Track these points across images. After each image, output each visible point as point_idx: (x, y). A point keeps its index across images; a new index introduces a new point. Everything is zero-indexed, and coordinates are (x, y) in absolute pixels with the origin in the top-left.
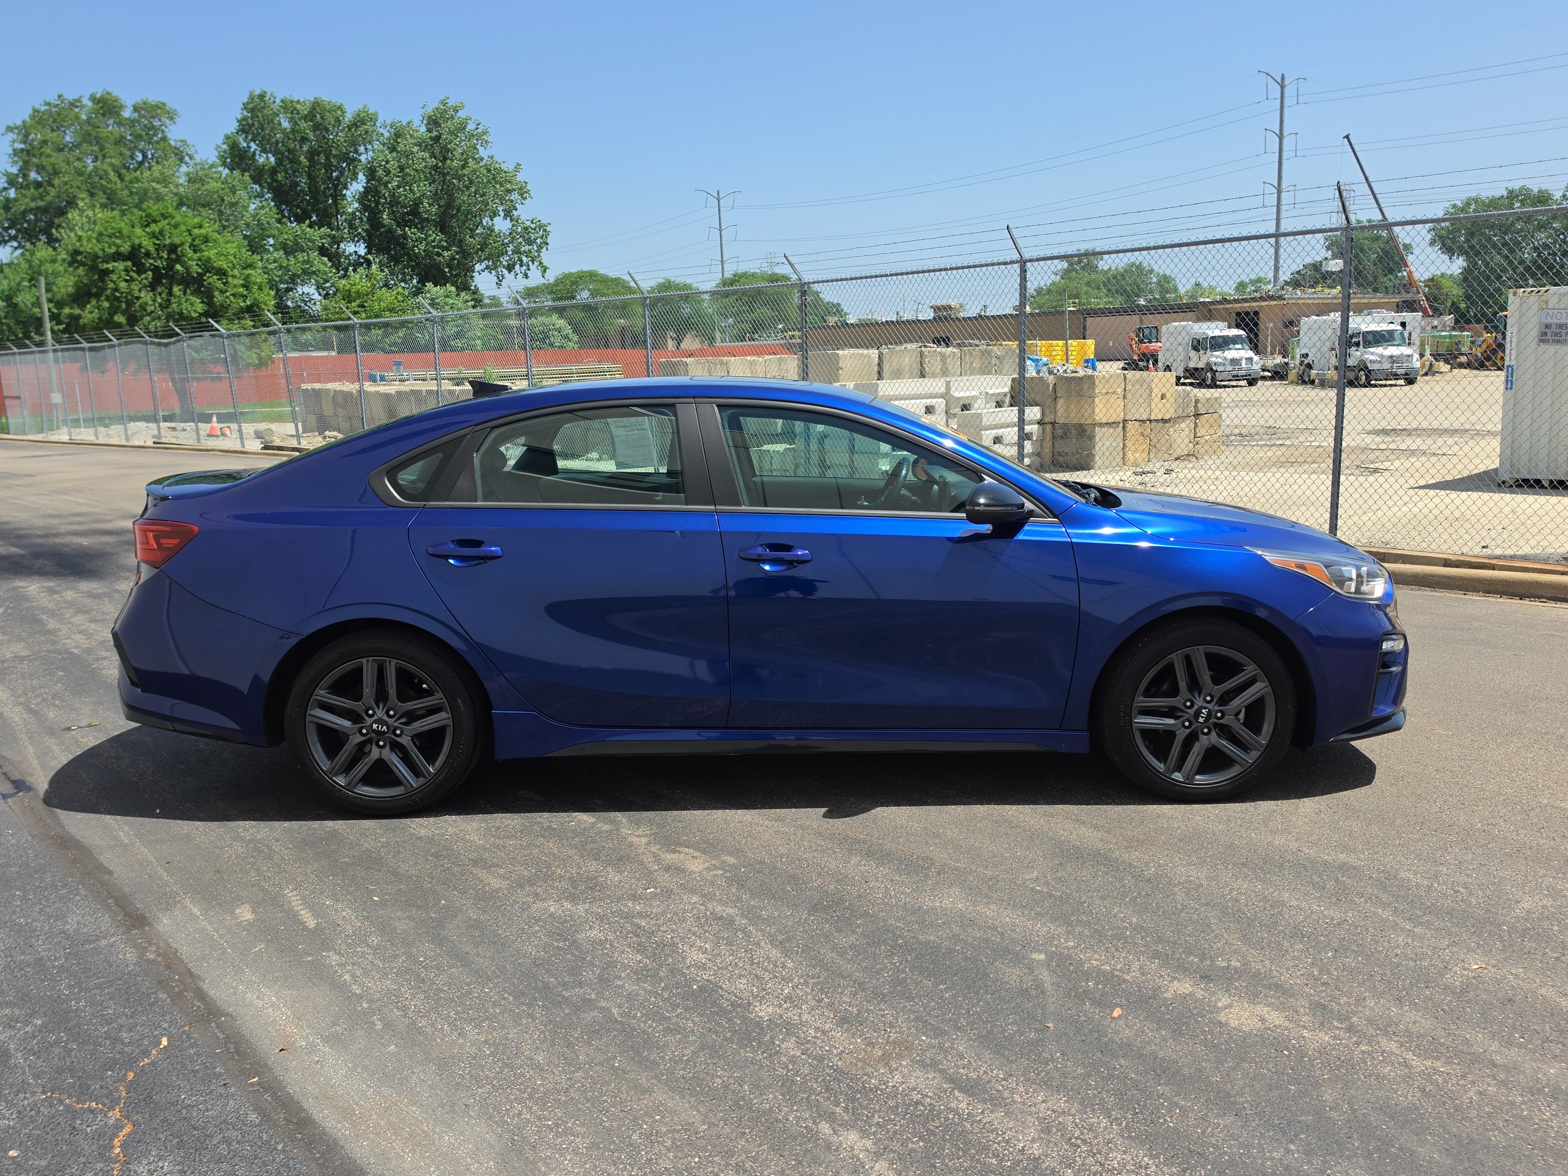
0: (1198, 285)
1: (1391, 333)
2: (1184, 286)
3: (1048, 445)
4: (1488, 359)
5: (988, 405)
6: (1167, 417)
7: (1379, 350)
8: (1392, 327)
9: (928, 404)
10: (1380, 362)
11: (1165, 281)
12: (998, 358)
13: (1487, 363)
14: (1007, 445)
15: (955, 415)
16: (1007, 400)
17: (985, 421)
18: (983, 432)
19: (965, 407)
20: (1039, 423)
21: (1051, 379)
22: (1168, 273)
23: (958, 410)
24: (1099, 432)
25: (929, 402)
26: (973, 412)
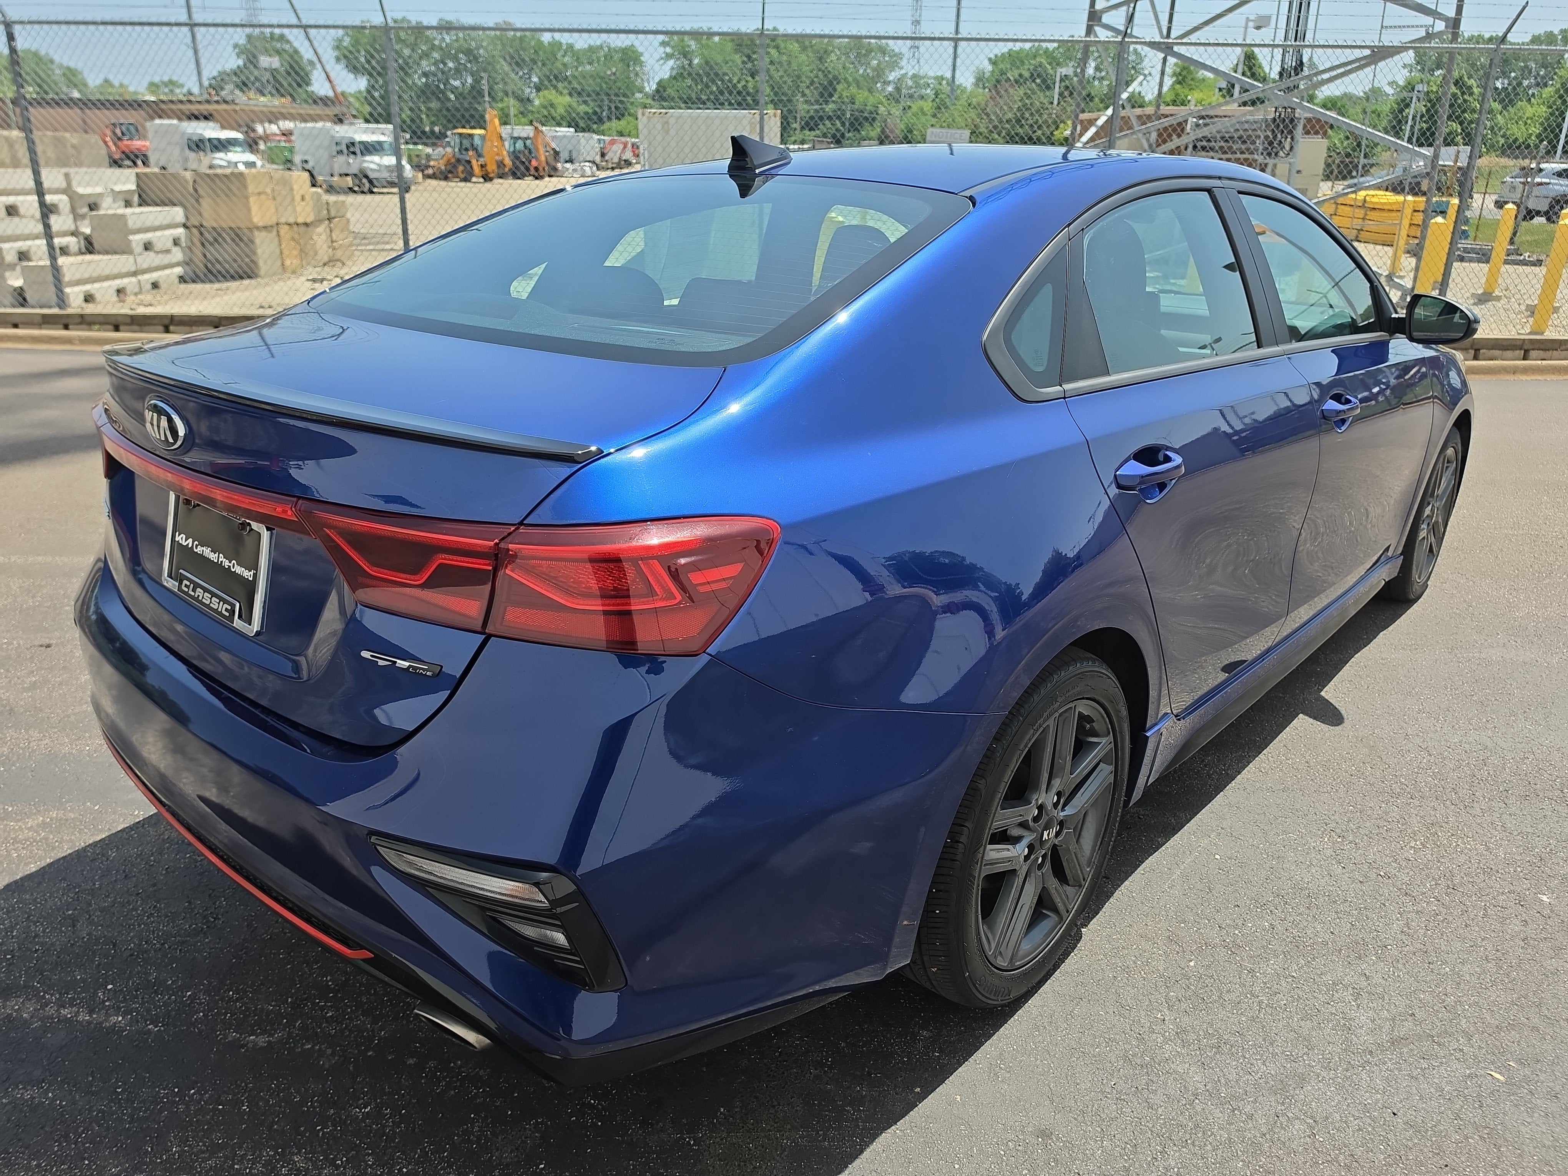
0: (106, 81)
1: (380, 143)
2: (93, 80)
3: (198, 251)
4: (450, 172)
5: (116, 205)
6: (308, 221)
7: (376, 158)
8: (382, 138)
9: (8, 203)
10: (378, 171)
11: (72, 76)
12: (74, 147)
13: (450, 175)
14: (158, 252)
15: (83, 217)
16: (136, 199)
17: (130, 224)
18: (131, 237)
19: (93, 207)
20: (185, 226)
21: (188, 175)
22: (72, 65)
23: (85, 210)
24: (260, 237)
25: (11, 200)
26: (101, 212)
